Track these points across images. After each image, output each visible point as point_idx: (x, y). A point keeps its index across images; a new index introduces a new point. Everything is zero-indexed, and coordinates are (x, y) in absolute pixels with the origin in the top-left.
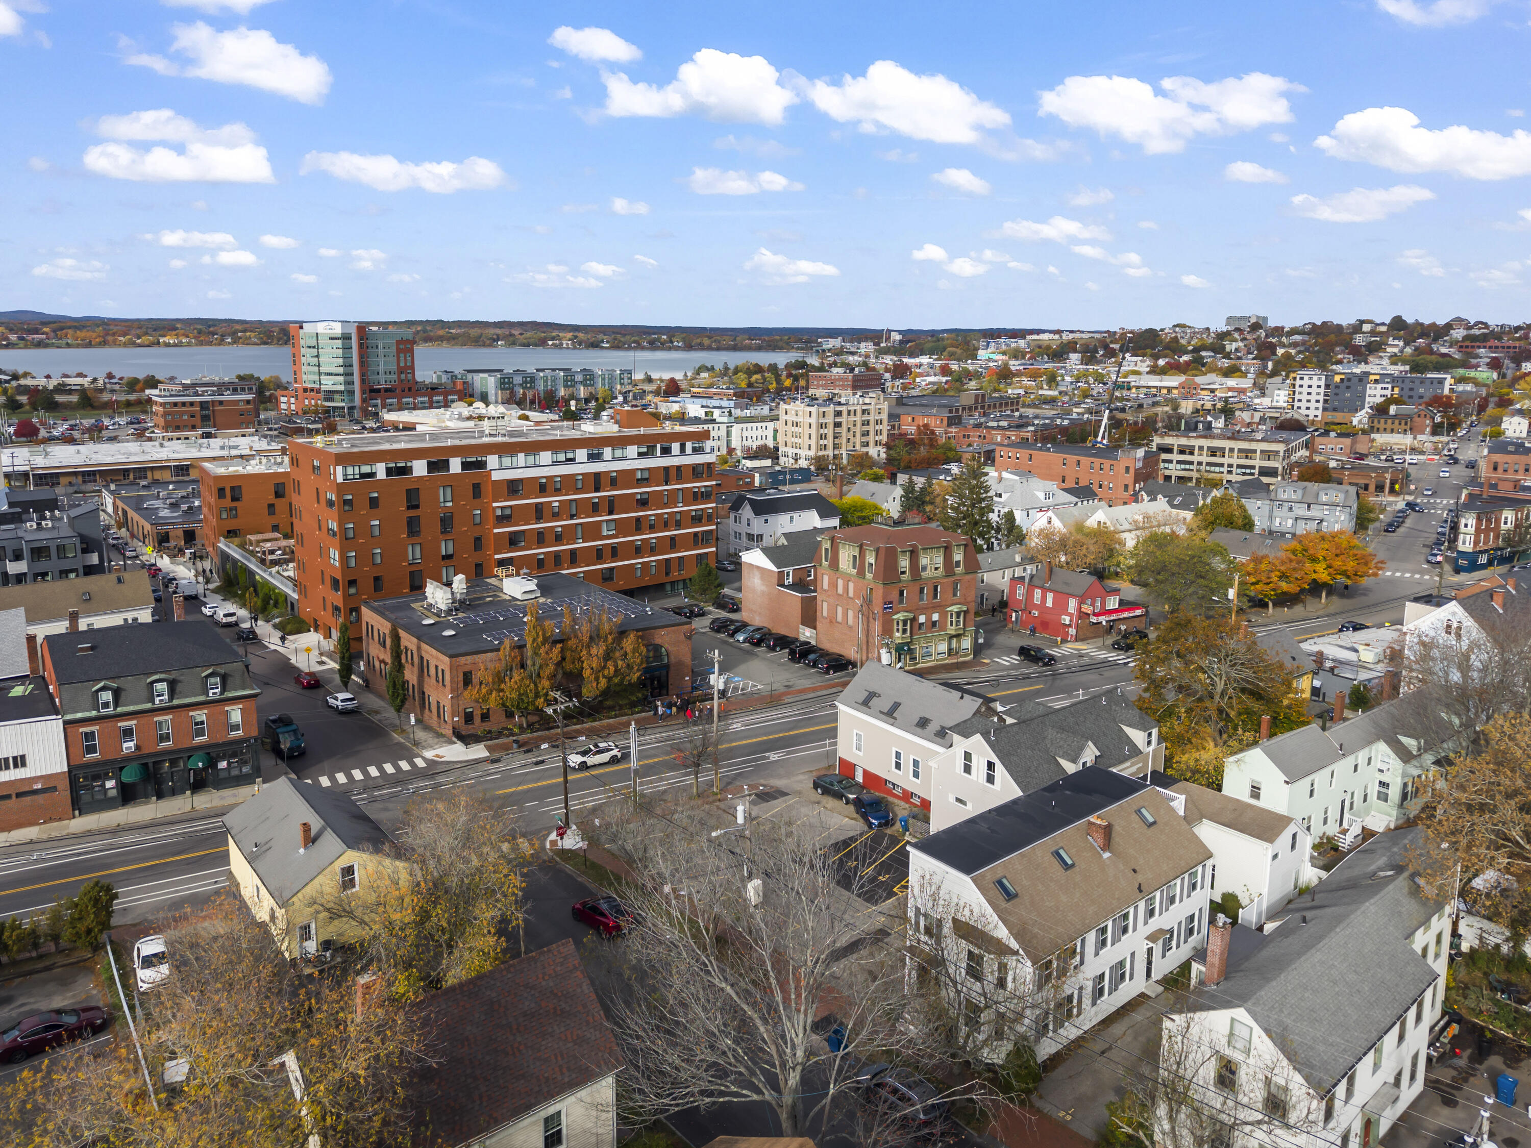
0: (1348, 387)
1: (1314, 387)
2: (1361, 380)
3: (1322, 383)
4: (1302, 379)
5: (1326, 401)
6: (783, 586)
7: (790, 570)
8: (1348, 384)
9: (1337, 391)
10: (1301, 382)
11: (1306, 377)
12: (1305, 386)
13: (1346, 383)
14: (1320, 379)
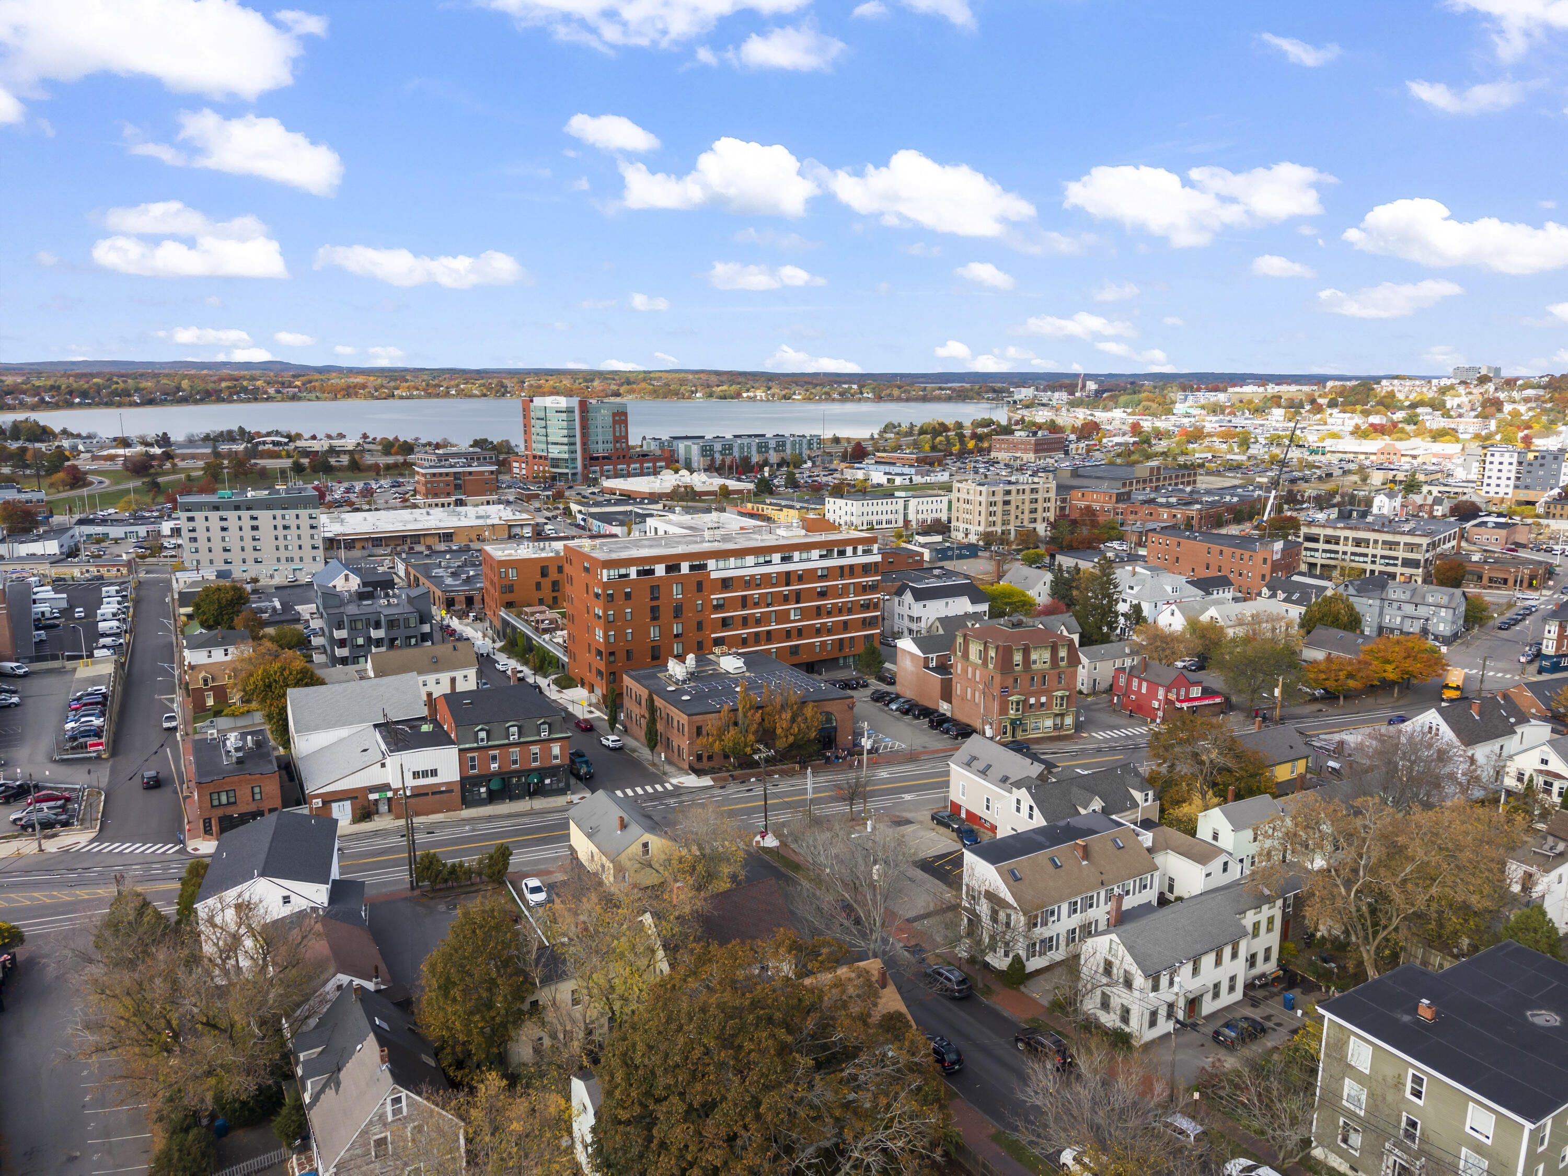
0: (1542, 465)
1: (1506, 463)
2: (1556, 458)
3: (1515, 460)
4: (1492, 455)
5: (1518, 478)
6: (927, 668)
7: (934, 656)
8: (1542, 461)
9: (1530, 468)
10: (1492, 459)
11: (1497, 454)
12: (1496, 463)
13: (1540, 461)
14: (1512, 457)
